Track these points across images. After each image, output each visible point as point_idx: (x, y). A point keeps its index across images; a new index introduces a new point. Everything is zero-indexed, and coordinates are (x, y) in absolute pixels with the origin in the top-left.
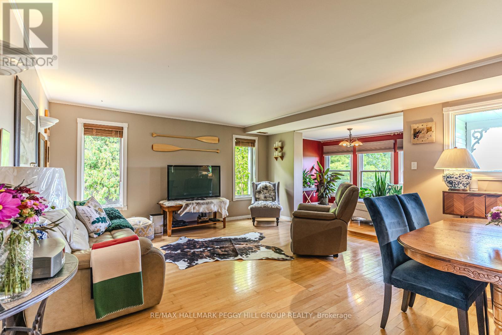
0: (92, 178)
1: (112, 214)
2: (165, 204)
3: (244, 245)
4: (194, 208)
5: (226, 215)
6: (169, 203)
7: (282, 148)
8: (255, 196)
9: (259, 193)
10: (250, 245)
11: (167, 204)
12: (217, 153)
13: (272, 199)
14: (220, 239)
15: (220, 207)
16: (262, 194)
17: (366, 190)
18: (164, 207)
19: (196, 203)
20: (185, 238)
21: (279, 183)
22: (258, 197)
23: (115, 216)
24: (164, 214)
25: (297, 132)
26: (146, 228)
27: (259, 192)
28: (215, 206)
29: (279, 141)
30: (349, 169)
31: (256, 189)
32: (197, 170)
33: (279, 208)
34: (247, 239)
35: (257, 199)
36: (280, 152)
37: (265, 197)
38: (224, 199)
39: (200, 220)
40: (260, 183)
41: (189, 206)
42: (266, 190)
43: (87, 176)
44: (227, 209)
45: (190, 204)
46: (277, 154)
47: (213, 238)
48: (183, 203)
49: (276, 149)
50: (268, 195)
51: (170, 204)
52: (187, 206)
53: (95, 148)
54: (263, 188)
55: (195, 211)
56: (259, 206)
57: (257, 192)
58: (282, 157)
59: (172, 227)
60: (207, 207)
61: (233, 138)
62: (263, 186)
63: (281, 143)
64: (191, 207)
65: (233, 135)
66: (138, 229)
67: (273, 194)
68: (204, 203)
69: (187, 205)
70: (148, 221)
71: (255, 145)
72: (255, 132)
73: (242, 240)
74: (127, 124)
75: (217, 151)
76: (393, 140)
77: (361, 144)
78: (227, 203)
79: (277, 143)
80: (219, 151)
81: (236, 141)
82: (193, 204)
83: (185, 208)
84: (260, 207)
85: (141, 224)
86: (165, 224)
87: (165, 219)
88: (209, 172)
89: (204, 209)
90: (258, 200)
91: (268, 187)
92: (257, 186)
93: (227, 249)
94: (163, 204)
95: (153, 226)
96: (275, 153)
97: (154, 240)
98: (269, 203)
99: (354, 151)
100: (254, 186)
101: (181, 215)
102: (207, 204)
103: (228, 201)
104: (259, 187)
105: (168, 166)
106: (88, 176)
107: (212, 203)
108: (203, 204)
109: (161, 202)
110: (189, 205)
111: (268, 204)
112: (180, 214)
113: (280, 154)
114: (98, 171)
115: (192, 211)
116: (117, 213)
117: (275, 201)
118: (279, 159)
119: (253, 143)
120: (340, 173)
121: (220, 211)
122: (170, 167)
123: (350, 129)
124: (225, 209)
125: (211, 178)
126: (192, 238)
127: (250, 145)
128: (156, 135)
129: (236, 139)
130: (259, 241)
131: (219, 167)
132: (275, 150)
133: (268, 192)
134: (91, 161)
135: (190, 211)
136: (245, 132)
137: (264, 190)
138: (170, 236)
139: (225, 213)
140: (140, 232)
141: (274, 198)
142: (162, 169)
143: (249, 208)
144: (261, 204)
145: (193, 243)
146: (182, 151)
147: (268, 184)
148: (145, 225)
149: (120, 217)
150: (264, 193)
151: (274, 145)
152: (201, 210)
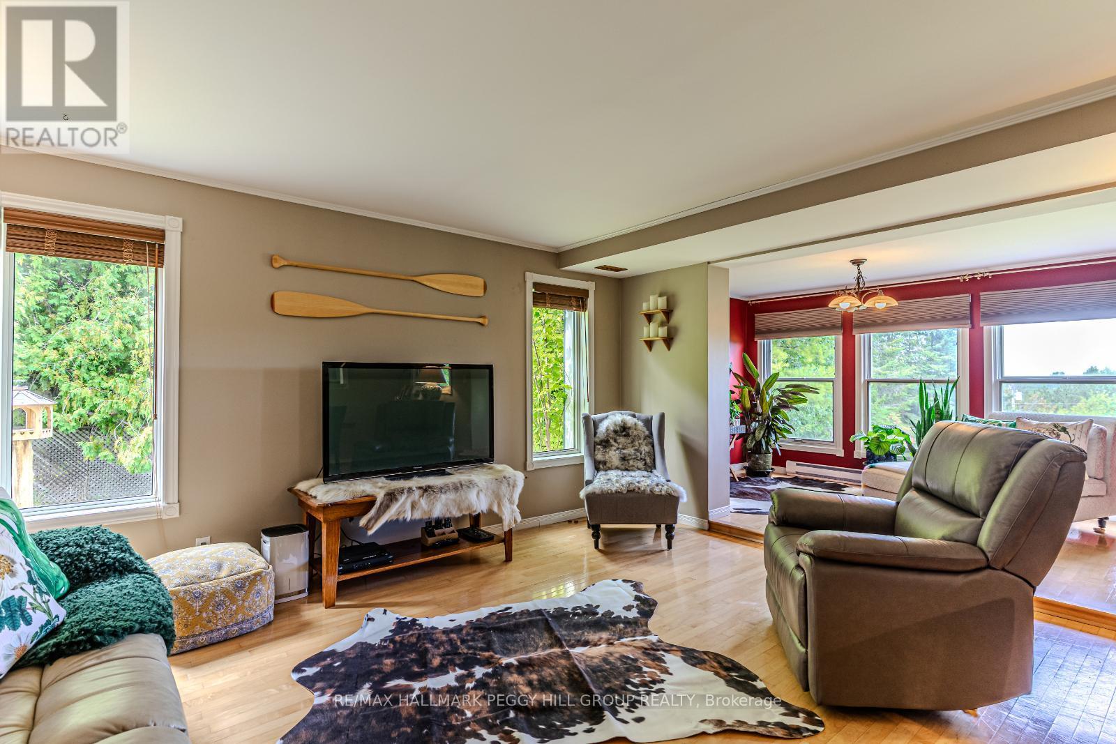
0: (110, 401)
1: (90, 556)
2: (313, 492)
3: (602, 649)
4: (413, 507)
5: (515, 521)
6: (328, 492)
7: (668, 313)
8: (592, 453)
9: (605, 447)
10: (623, 644)
11: (322, 493)
12: (479, 327)
13: (645, 464)
14: (508, 616)
15: (498, 497)
16: (614, 448)
17: (889, 432)
18: (309, 507)
19: (420, 488)
20: (385, 612)
21: (662, 417)
22: (603, 459)
23: (104, 564)
24: (312, 528)
25: (714, 267)
26: (241, 588)
27: (605, 444)
28: (482, 496)
29: (658, 291)
30: (832, 376)
31: (595, 433)
32: (409, 377)
33: (676, 495)
34: (601, 611)
35: (599, 466)
36: (662, 324)
37: (623, 459)
38: (508, 470)
39: (431, 540)
40: (607, 417)
41: (397, 500)
42: (625, 436)
43: (96, 395)
44: (517, 501)
45: (401, 491)
46: (653, 330)
47: (483, 612)
48: (378, 490)
49: (649, 317)
50: (630, 451)
51: (332, 494)
52: (391, 501)
53: (121, 316)
54: (615, 432)
55: (418, 515)
56: (614, 489)
57: (598, 443)
58: (669, 341)
59: (341, 573)
60: (454, 501)
61: (525, 282)
62: (616, 425)
63: (665, 298)
64: (404, 503)
65: (527, 273)
66: (213, 595)
67: (645, 449)
68: (447, 485)
69: (391, 497)
70: (252, 561)
71: (586, 305)
72: (589, 266)
73: (583, 620)
74: (180, 220)
75: (480, 320)
76: (968, 295)
77: (894, 303)
78: (518, 483)
79: (652, 298)
80: (485, 321)
81: (533, 290)
82: (410, 490)
83: (385, 507)
84: (616, 492)
85: (224, 573)
86: (315, 556)
87: (314, 541)
88: (442, 384)
89: (446, 505)
90: (601, 466)
91: (629, 428)
92: (596, 425)
93: (547, 673)
94: (306, 493)
95: (271, 579)
96: (645, 330)
97: (273, 626)
98: (640, 479)
99: (847, 326)
100: (590, 426)
101: (370, 533)
102: (457, 488)
103: (520, 476)
104: (603, 428)
105: (327, 366)
106: (98, 394)
107: (471, 484)
108: (441, 490)
109: (302, 486)
110: (398, 496)
111: (638, 482)
112: (367, 527)
113: (662, 332)
114: (128, 380)
115: (408, 516)
116: (115, 549)
117: (655, 471)
118: (660, 346)
119: (582, 298)
120: (811, 384)
121: (495, 509)
122: (331, 370)
123: (857, 262)
124: (511, 502)
125: (450, 399)
126: (408, 614)
127: (574, 303)
128: (283, 263)
129: (536, 285)
130: (643, 620)
131: (490, 367)
132: (644, 319)
133: (632, 442)
134: (111, 354)
135: (401, 518)
136: (559, 266)
137: (620, 436)
138: (330, 605)
139: (511, 515)
140: (219, 605)
141: (648, 461)
142: (304, 373)
143: (582, 494)
144: (617, 482)
145: (414, 640)
146: (371, 317)
147: (630, 420)
148: (237, 577)
149: (124, 568)
150: (621, 446)
151: (645, 306)
152: (438, 512)
